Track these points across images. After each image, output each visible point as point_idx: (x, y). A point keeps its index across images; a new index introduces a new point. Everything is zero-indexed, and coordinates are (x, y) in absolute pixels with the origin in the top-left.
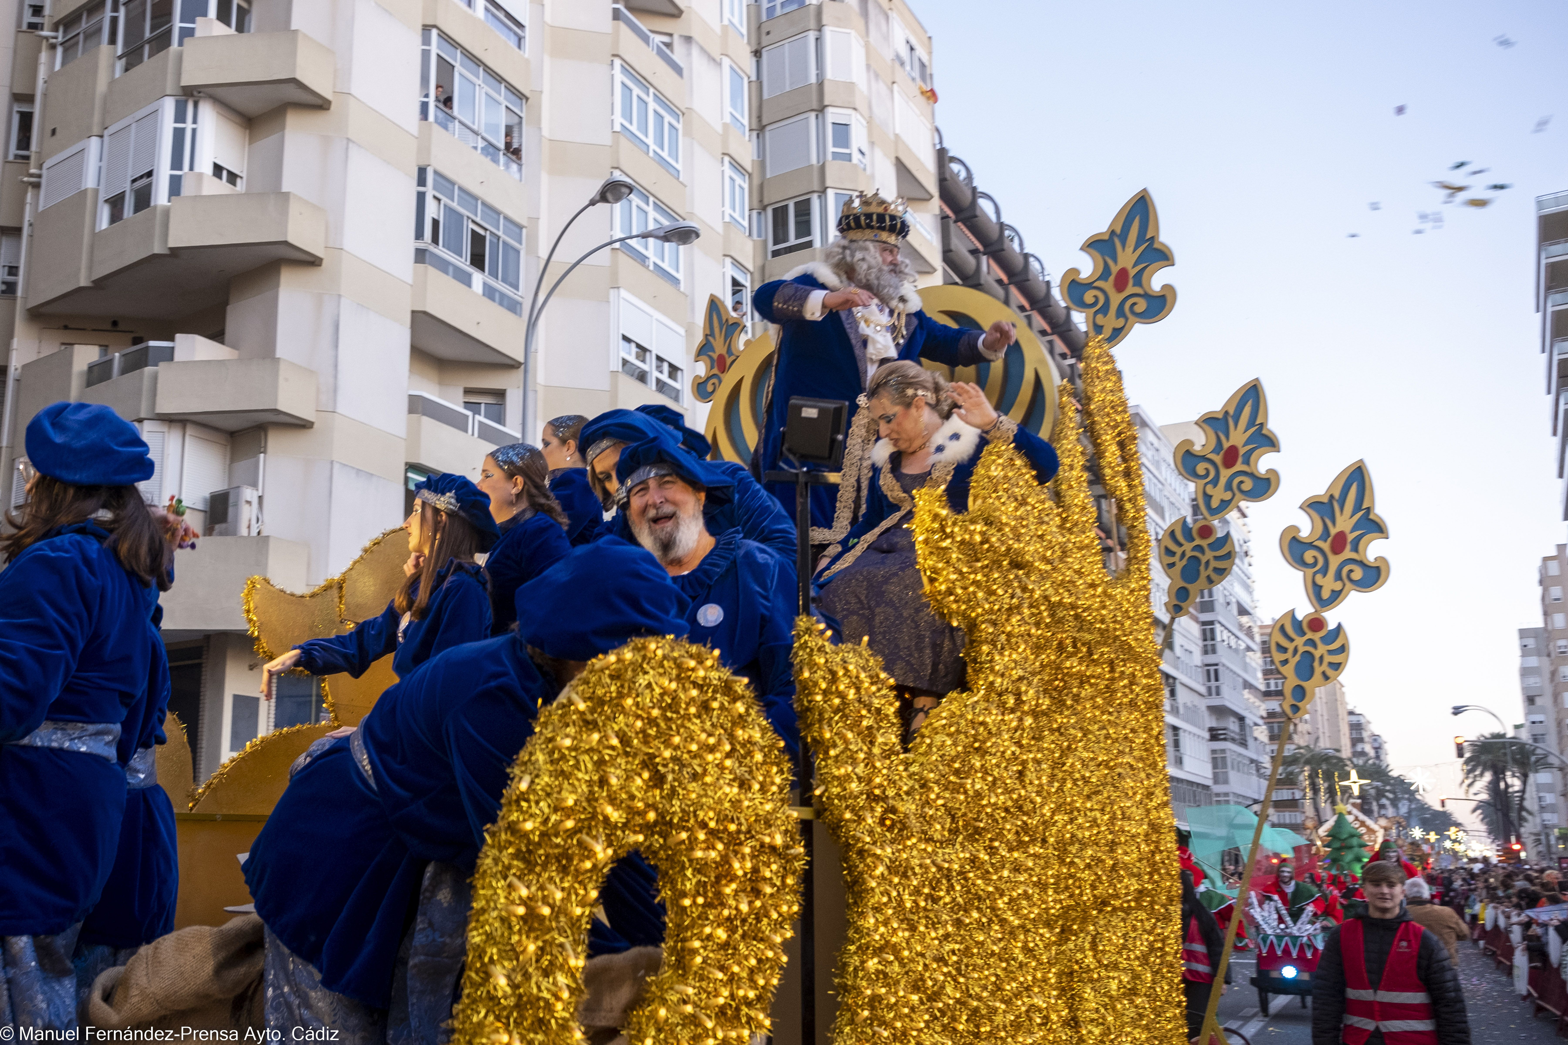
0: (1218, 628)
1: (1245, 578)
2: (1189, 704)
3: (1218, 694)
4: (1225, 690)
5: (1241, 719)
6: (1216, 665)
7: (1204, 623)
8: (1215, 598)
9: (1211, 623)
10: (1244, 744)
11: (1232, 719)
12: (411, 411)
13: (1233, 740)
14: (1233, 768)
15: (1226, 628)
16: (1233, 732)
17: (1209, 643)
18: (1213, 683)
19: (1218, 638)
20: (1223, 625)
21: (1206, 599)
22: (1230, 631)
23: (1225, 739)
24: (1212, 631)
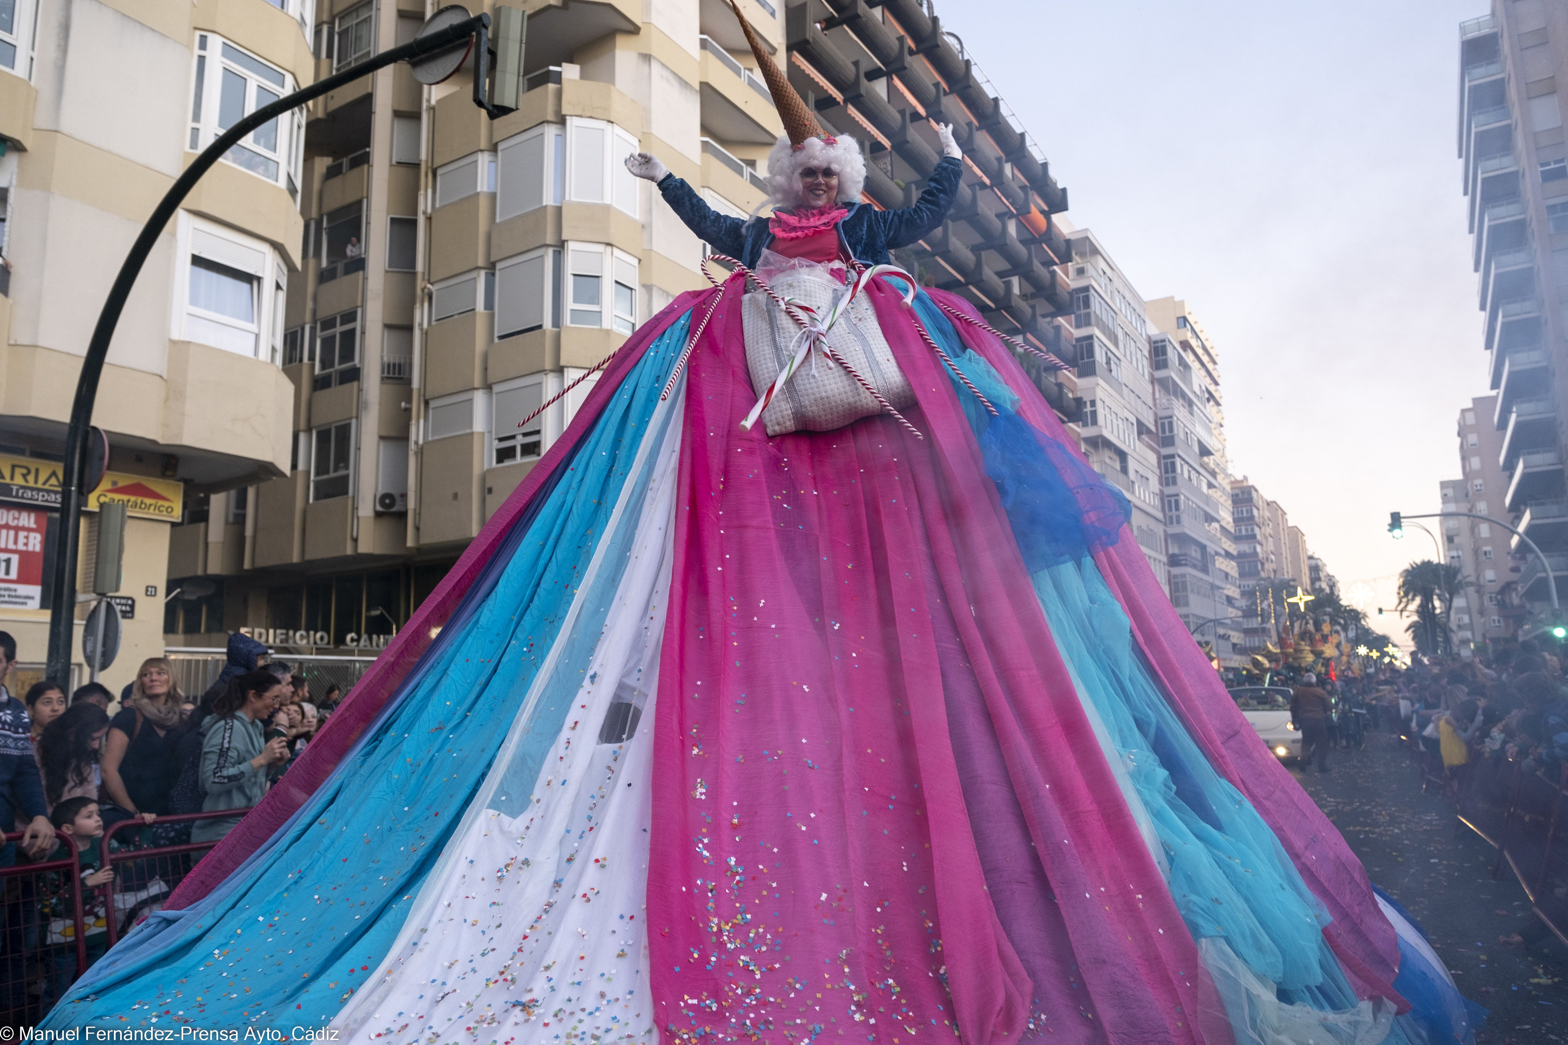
0: (1178, 461)
1: (1207, 421)
2: (1144, 527)
3: (1178, 522)
4: (1185, 519)
5: (1203, 548)
6: (1177, 495)
7: (1166, 457)
8: (1176, 432)
9: (1173, 456)
10: (1205, 570)
11: (1193, 547)
13: (1194, 566)
14: (1192, 591)
15: (1187, 463)
16: (1196, 559)
17: (1170, 475)
18: (1174, 513)
19: (1179, 470)
20: (1183, 460)
21: (1167, 434)
22: (1191, 466)
23: (1186, 565)
24: (1173, 464)
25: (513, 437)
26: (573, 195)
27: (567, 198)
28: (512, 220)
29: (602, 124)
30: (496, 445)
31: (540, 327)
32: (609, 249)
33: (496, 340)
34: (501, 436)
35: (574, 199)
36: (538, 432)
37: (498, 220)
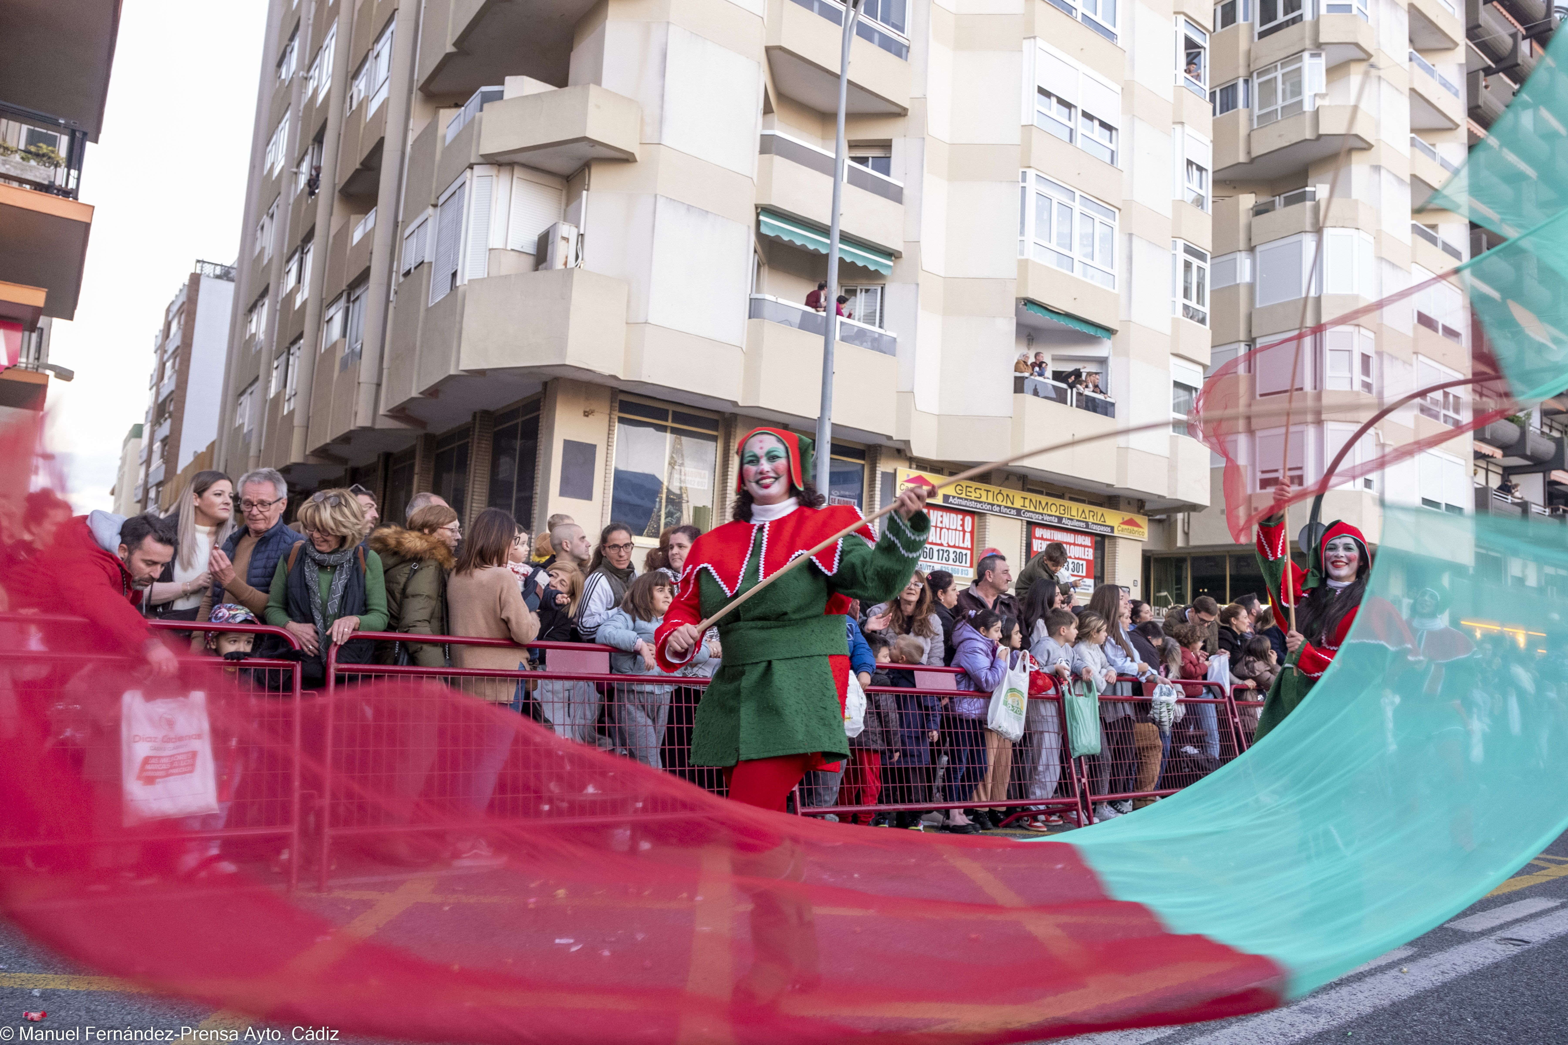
12: (763, 151)
25: (1276, 471)
26: (1330, 288)
27: (1325, 291)
28: (1272, 307)
29: (1352, 231)
30: (1259, 476)
31: (1301, 389)
32: (1357, 328)
33: (1258, 397)
34: (1264, 469)
35: (1331, 292)
36: (1301, 468)
37: (1258, 306)
